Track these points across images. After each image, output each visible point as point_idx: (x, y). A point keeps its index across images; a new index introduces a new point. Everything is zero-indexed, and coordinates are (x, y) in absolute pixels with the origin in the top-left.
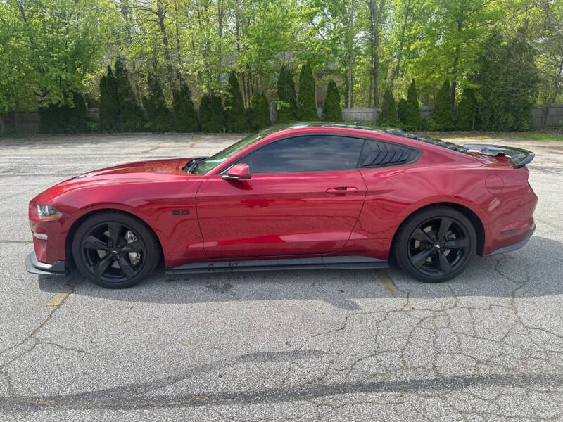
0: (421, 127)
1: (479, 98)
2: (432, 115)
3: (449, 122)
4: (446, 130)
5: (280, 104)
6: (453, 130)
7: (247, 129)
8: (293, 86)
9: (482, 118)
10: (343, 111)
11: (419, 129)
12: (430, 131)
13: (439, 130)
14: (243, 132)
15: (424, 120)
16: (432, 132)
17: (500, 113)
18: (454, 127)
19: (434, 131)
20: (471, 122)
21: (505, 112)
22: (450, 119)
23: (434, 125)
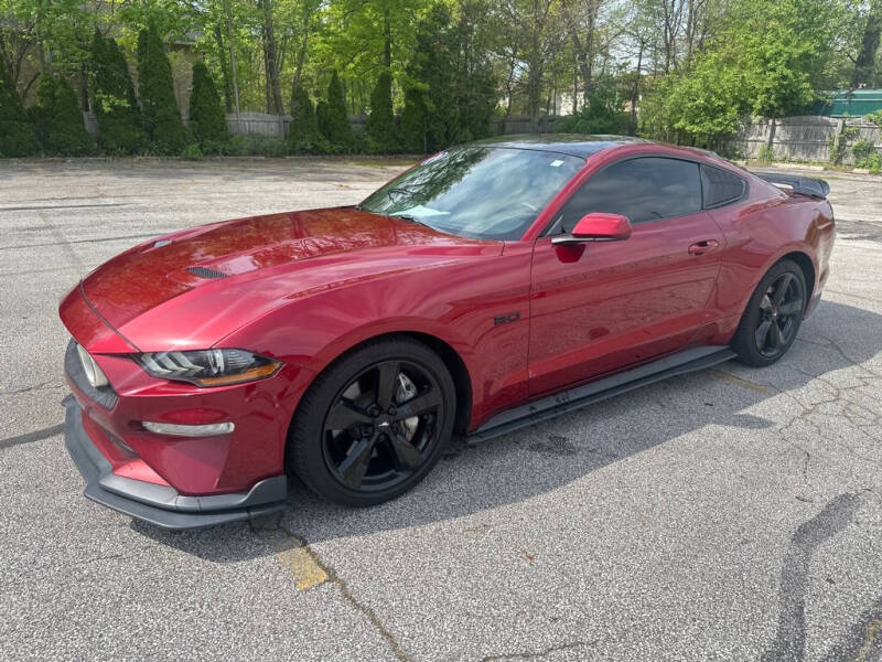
0: (355, 147)
1: (430, 104)
2: (367, 129)
3: (393, 141)
4: (391, 153)
5: (108, 100)
6: (400, 153)
7: (38, 150)
8: (125, 67)
9: (436, 136)
10: (227, 118)
11: (353, 151)
12: (370, 155)
13: (381, 153)
14: (31, 155)
15: (357, 137)
16: (373, 157)
17: (457, 129)
18: (400, 147)
19: (375, 154)
20: (422, 141)
21: (462, 127)
22: (394, 135)
23: (373, 144)
